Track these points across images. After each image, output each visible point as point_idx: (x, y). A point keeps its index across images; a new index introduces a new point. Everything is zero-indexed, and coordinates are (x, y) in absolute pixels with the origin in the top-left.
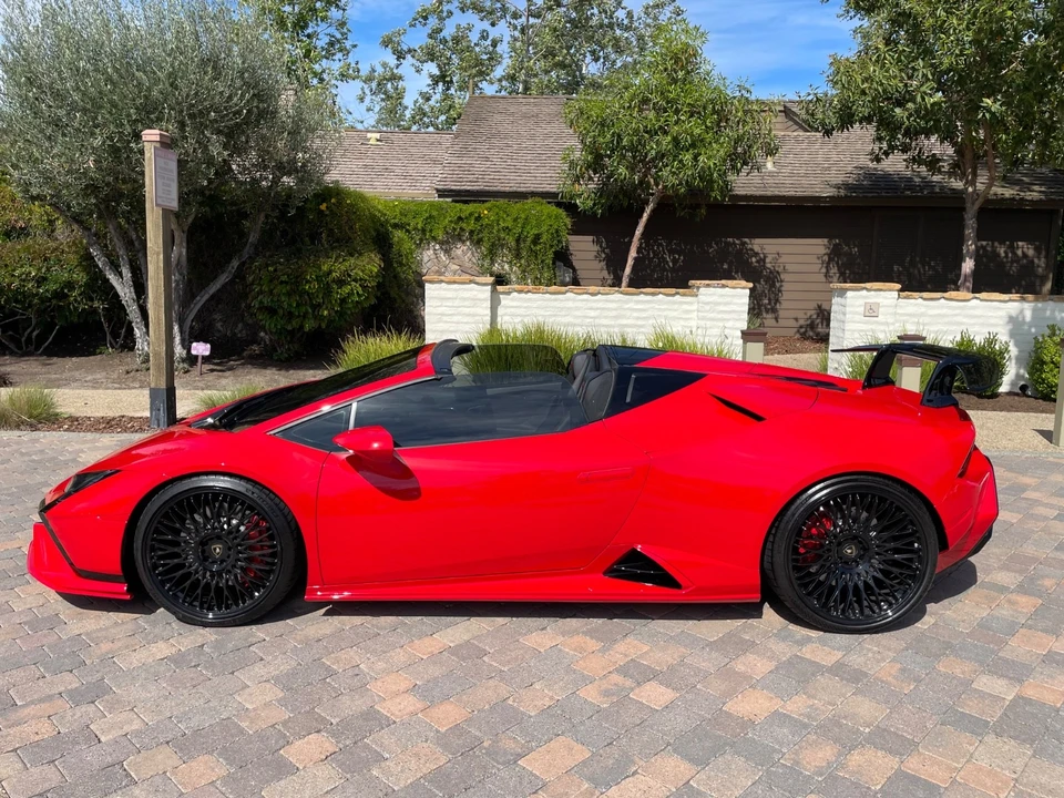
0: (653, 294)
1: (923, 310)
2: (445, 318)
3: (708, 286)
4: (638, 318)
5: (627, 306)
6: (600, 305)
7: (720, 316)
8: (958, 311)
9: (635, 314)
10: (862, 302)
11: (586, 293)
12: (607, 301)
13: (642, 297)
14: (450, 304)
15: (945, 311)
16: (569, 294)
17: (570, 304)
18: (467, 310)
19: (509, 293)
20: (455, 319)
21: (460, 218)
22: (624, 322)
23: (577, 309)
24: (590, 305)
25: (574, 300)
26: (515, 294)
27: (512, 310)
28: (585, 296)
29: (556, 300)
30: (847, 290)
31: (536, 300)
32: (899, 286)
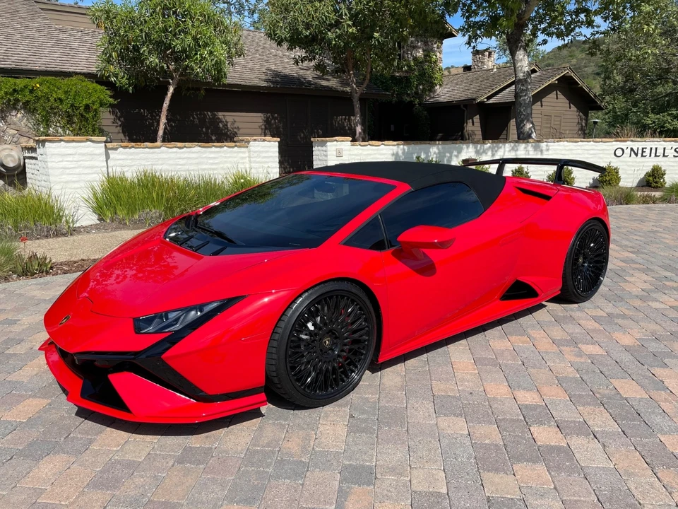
0: (221, 147)
1: (360, 152)
2: (68, 171)
3: (255, 140)
4: (212, 164)
5: (204, 156)
6: (186, 155)
7: (264, 160)
8: (376, 152)
9: (211, 161)
10: (334, 148)
11: (176, 147)
12: (189, 152)
13: (214, 149)
14: (71, 159)
15: (370, 152)
16: (163, 148)
17: (164, 156)
18: (87, 164)
19: (116, 149)
20: (77, 171)
21: (15, 90)
22: (204, 167)
23: (169, 159)
24: (178, 155)
25: (167, 153)
26: (121, 149)
27: (121, 162)
28: (175, 150)
29: (153, 153)
30: (327, 141)
31: (138, 154)
32: (351, 139)
